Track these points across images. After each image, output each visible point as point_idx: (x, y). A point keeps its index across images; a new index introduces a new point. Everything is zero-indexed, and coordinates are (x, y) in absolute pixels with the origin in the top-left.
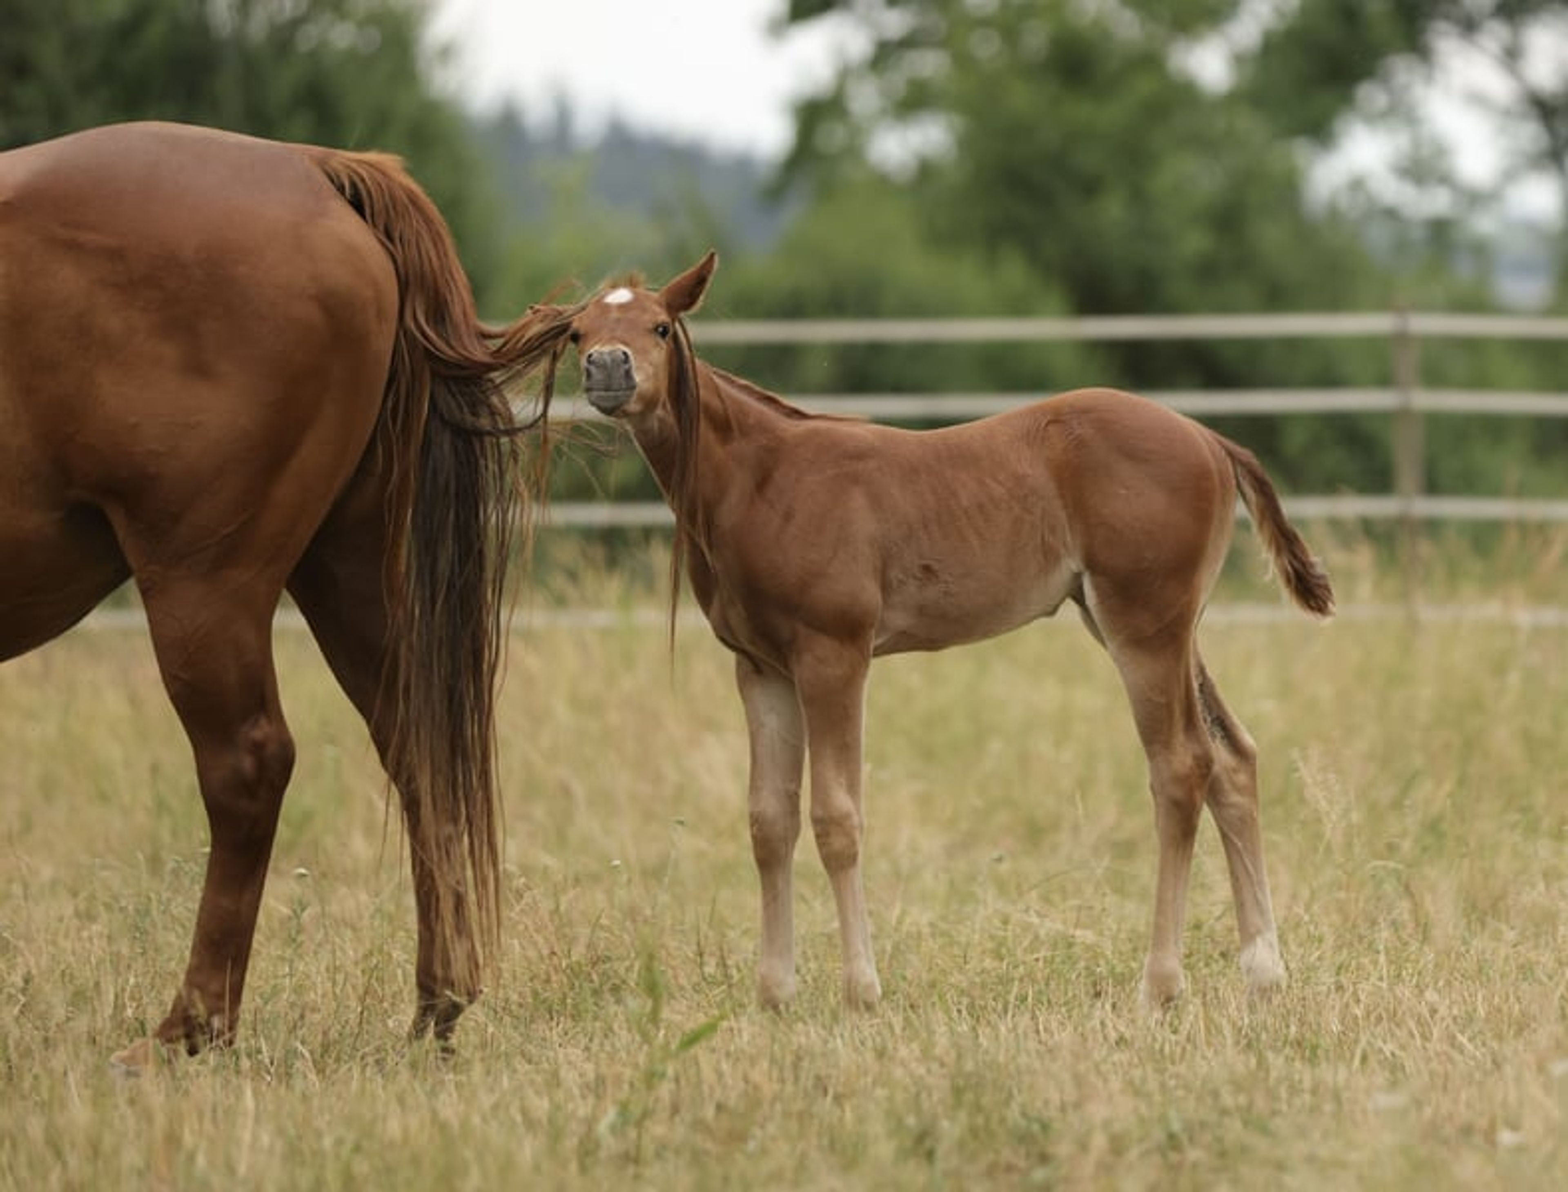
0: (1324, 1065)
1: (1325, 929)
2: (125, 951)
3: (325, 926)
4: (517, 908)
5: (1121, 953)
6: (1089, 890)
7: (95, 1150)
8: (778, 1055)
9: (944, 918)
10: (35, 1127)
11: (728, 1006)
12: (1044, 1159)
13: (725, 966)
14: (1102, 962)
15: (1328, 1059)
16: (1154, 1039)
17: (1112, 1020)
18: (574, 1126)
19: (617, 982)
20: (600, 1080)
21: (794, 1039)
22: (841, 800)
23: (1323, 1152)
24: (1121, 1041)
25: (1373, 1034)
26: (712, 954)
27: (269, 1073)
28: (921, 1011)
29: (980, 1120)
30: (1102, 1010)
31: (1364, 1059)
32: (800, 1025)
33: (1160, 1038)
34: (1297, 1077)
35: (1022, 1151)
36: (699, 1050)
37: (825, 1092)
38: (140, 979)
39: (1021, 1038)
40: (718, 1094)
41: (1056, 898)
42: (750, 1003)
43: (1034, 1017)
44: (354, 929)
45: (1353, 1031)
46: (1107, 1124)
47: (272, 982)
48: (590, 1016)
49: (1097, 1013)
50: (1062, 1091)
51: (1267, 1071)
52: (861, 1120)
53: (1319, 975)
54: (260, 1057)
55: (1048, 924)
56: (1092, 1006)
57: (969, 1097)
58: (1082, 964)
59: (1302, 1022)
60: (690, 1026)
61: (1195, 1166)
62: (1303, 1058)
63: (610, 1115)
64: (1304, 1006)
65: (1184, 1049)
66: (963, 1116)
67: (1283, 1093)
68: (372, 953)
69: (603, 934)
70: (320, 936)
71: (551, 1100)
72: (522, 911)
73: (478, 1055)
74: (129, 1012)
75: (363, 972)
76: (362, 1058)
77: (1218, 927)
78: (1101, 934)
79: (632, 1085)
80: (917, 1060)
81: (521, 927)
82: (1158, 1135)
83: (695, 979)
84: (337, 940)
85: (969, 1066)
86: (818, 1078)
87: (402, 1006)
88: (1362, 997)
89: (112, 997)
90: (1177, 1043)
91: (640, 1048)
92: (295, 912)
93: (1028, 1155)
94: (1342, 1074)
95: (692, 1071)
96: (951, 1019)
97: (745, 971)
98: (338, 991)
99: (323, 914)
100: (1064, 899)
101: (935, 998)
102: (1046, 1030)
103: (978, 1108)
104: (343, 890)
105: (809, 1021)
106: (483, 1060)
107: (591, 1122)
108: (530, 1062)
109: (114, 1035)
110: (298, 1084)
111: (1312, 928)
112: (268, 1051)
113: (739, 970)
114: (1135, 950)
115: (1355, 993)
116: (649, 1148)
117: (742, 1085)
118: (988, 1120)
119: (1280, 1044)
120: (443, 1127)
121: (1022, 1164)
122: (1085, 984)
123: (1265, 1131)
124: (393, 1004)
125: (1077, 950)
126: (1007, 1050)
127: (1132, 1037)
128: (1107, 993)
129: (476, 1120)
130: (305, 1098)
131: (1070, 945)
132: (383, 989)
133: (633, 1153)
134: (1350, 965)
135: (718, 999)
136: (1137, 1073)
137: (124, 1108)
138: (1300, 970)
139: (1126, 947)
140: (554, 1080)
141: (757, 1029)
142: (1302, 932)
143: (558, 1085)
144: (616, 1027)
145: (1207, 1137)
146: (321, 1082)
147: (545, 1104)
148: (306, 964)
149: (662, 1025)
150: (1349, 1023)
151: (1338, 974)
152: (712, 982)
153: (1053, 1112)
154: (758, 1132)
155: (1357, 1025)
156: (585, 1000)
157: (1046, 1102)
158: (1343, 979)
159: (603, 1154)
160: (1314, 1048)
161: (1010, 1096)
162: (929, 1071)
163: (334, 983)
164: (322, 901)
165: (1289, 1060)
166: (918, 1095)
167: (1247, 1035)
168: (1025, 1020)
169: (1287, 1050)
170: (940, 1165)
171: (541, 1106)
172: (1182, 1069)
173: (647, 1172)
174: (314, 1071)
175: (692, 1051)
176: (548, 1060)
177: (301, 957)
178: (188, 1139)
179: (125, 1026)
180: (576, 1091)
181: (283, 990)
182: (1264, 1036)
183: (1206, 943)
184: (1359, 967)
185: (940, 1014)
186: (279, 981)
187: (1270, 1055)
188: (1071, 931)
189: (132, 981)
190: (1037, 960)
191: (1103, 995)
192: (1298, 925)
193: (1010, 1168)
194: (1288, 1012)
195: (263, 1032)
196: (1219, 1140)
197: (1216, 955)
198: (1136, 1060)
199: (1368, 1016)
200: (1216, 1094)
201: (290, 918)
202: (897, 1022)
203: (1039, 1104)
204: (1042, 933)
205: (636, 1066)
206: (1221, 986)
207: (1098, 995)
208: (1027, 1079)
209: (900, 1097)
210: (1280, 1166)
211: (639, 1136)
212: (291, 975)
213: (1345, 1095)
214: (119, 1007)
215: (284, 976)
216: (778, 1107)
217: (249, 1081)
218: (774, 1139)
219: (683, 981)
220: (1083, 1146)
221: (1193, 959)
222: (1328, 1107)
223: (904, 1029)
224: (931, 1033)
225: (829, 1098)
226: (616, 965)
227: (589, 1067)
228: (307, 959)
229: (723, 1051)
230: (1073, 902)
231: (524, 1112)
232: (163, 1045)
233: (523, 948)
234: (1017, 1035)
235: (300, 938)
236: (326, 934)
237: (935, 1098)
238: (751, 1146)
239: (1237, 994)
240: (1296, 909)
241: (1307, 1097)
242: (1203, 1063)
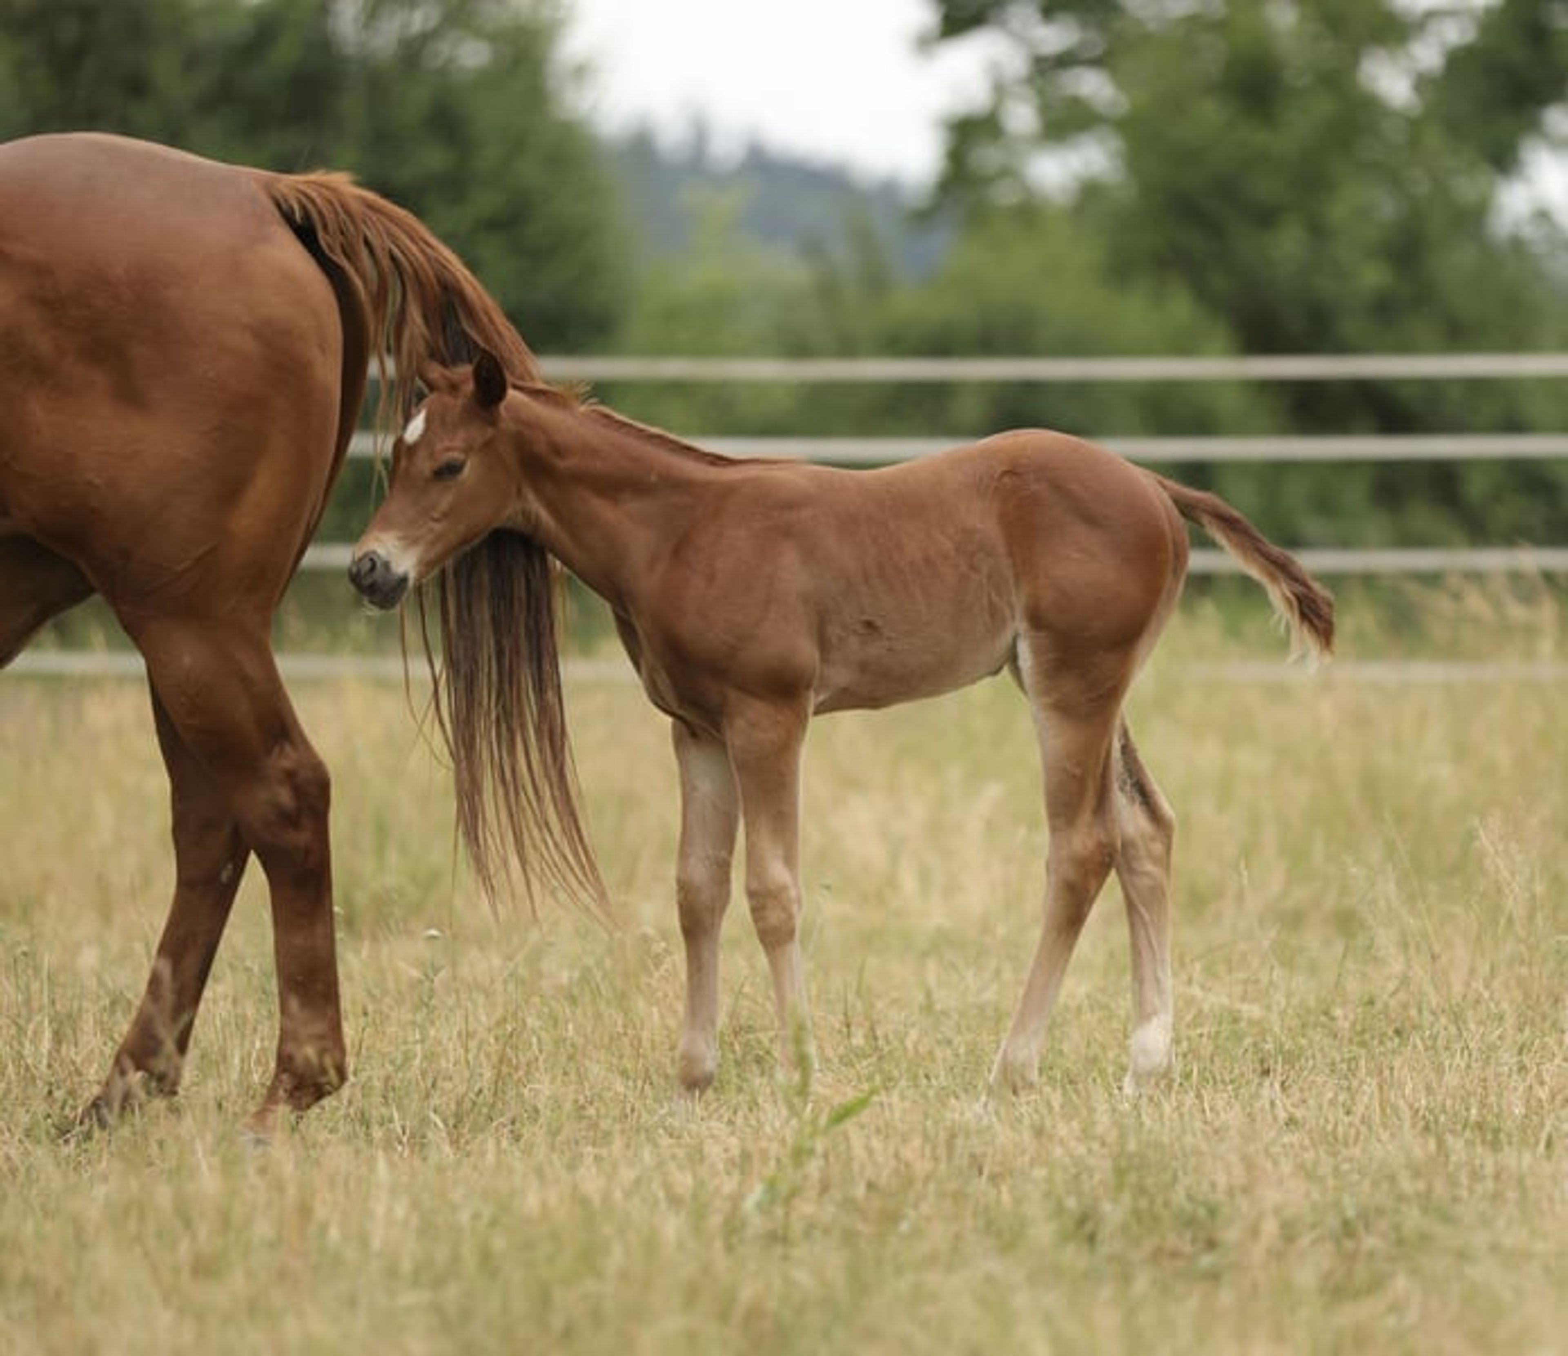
0: (1506, 1148)
1: (1505, 1006)
2: (250, 1012)
3: (457, 992)
4: (656, 975)
5: (1290, 1029)
6: (1255, 963)
7: (225, 1221)
8: (932, 1132)
9: (1103, 990)
10: (164, 1195)
11: (878, 1079)
12: (1211, 1245)
13: (875, 1038)
14: (1269, 1039)
15: (1510, 1143)
16: (1327, 1120)
17: (1281, 1101)
18: (718, 1203)
19: (761, 1053)
20: (746, 1156)
21: (948, 1115)
22: (778, 872)
23: (1508, 1241)
24: (1291, 1122)
25: (1558, 1118)
26: (860, 1025)
27: (400, 1142)
28: (1080, 1086)
29: (1143, 1203)
30: (1270, 1089)
31: (1549, 1145)
32: (953, 1101)
33: (1331, 1118)
34: (1478, 1162)
35: (1188, 1235)
36: (849, 1125)
37: (981, 1172)
38: (266, 1043)
39: (1187, 1117)
40: (869, 1173)
41: (1221, 969)
42: (901, 1075)
43: (1199, 1096)
44: (487, 994)
45: (1537, 1114)
46: (1277, 1210)
47: (403, 1048)
48: (733, 1087)
49: (1265, 1092)
50: (1229, 1174)
51: (1447, 1156)
52: (1018, 1201)
53: (1499, 1054)
54: (391, 1126)
55: (1212, 998)
56: (1260, 1085)
57: (1132, 1178)
58: (1248, 1041)
59: (1483, 1105)
60: (837, 1100)
61: (1371, 1254)
62: (1484, 1142)
63: (756, 1194)
64: (1485, 1088)
65: (1358, 1133)
66: (1126, 1198)
67: (1464, 1180)
68: (505, 1020)
69: (745, 1003)
70: (451, 1001)
71: (695, 1177)
72: (662, 977)
73: (618, 1127)
74: (256, 1077)
75: (497, 1039)
76: (497, 1130)
77: (1392, 1003)
78: (1268, 1008)
79: (778, 1161)
80: (1079, 1140)
81: (660, 994)
82: (1332, 1221)
83: (841, 1050)
84: (469, 1005)
85: (1132, 1146)
86: (973, 1156)
87: (537, 1075)
88: (1547, 1078)
89: (237, 1061)
90: (1351, 1125)
91: (787, 1122)
92: (426, 975)
93: (1194, 1241)
94: (1527, 1158)
95: (842, 1147)
96: (1110, 1095)
97: (896, 1043)
98: (470, 1057)
99: (455, 978)
100: (1230, 971)
101: (1095, 1074)
102: (1212, 1109)
103: (1141, 1190)
104: (474, 953)
105: (963, 1096)
106: (623, 1132)
107: (737, 1199)
108: (671, 1136)
109: (240, 1101)
110: (433, 1157)
111: (1492, 1005)
112: (399, 1120)
113: (888, 1042)
114: (1304, 1026)
115: (1539, 1075)
116: (797, 1228)
117: (893, 1163)
118: (1152, 1202)
119: (1459, 1127)
120: (584, 1202)
121: (1188, 1248)
122: (1253, 1062)
123: (1447, 1218)
124: (527, 1073)
125: (1243, 1024)
126: (1172, 1130)
127: (1304, 1118)
128: (1275, 1070)
129: (618, 1195)
130: (440, 1170)
131: (1236, 1021)
132: (517, 1057)
133: (780, 1232)
134: (1532, 1044)
135: (866, 1071)
136: (1309, 1156)
137: (254, 1178)
138: (1479, 1049)
139: (1295, 1023)
140: (697, 1156)
141: (907, 1104)
142: (1482, 1008)
143: (702, 1159)
144: (760, 1100)
145: (1383, 1224)
146: (455, 1154)
147: (689, 1180)
148: (438, 1031)
149: (812, 1098)
150: (1534, 1107)
151: (1520, 1053)
152: (861, 1055)
153: (1220, 1196)
154: (911, 1213)
155: (1542, 1107)
156: (728, 1072)
157: (1213, 1185)
158: (1526, 1059)
159: (749, 1232)
160: (1496, 1131)
161: (1175, 1179)
162: (1090, 1151)
163: (467, 1051)
164: (454, 965)
165: (1470, 1143)
166: (1077, 1177)
167: (1424, 1117)
168: (1190, 1099)
169: (1468, 1134)
170: (1104, 1250)
171: (684, 1182)
172: (1356, 1151)
173: (796, 1252)
174: (448, 1141)
175: (841, 1127)
176: (689, 1133)
177: (432, 1023)
178: (320, 1212)
179: (251, 1093)
180: (721, 1166)
181: (415, 1056)
182: (1442, 1118)
183: (1380, 1020)
184: (1544, 1046)
185: (1101, 1090)
186: (410, 1046)
187: (1450, 1139)
188: (1238, 1005)
189: (258, 1045)
190: (1201, 1035)
191: (1271, 1074)
192: (1478, 1001)
193: (1175, 1254)
194: (1469, 1094)
195: (394, 1100)
196: (1397, 1228)
197: (1390, 1033)
198: (1307, 1142)
199: (1553, 1098)
200: (1392, 1179)
201: (420, 982)
202: (1057, 1099)
203: (1205, 1186)
204: (1206, 1008)
205: (783, 1142)
206: (1397, 1064)
207: (1266, 1072)
208: (1193, 1161)
209: (1059, 1177)
210: (1463, 1255)
211: (787, 1215)
212: (422, 1041)
213: (1529, 1182)
214: (245, 1073)
215: (416, 1042)
216: (932, 1187)
217: (380, 1153)
218: (928, 1219)
219: (830, 1053)
220: (1254, 1232)
221: (1367, 1036)
222: (1512, 1195)
223: (1062, 1107)
224: (1091, 1110)
225: (984, 1178)
226: (761, 1036)
227: (734, 1141)
228: (438, 1024)
229: (873, 1128)
230: (1241, 975)
231: (667, 1187)
232: (292, 1112)
233: (662, 1017)
234: (1181, 1116)
235: (434, 1002)
236: (458, 999)
237: (1097, 1177)
238: (904, 1227)
239: (1414, 1074)
240: (1474, 985)
241: (1490, 1185)
242: (1379, 1146)
